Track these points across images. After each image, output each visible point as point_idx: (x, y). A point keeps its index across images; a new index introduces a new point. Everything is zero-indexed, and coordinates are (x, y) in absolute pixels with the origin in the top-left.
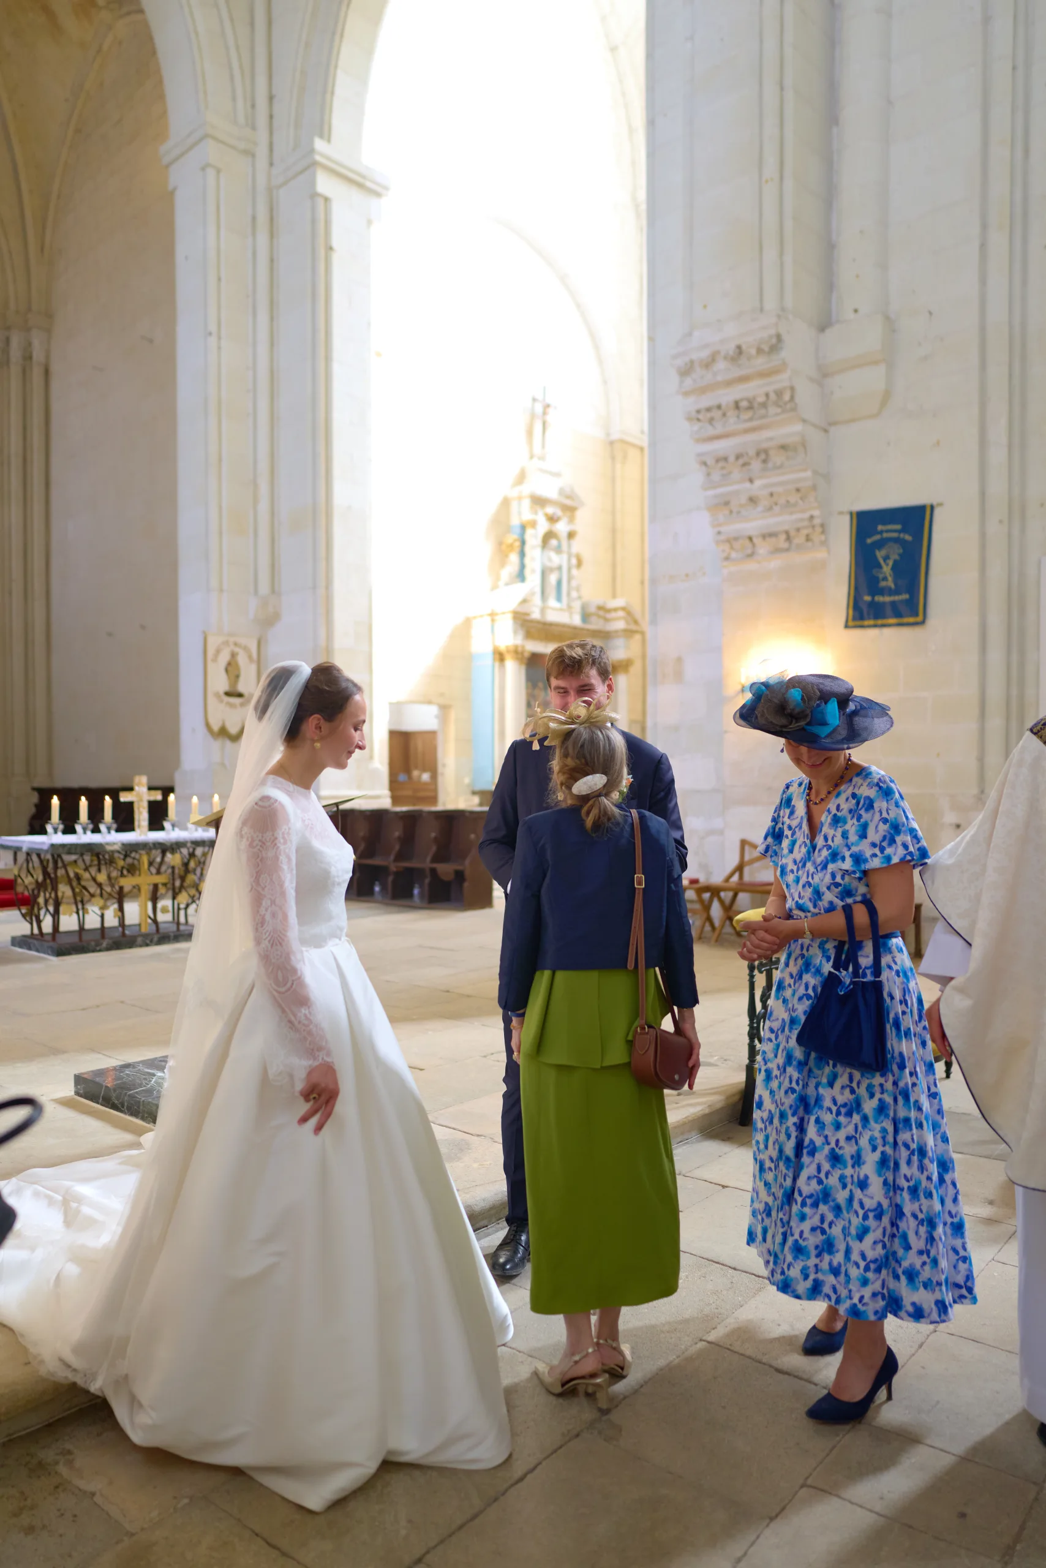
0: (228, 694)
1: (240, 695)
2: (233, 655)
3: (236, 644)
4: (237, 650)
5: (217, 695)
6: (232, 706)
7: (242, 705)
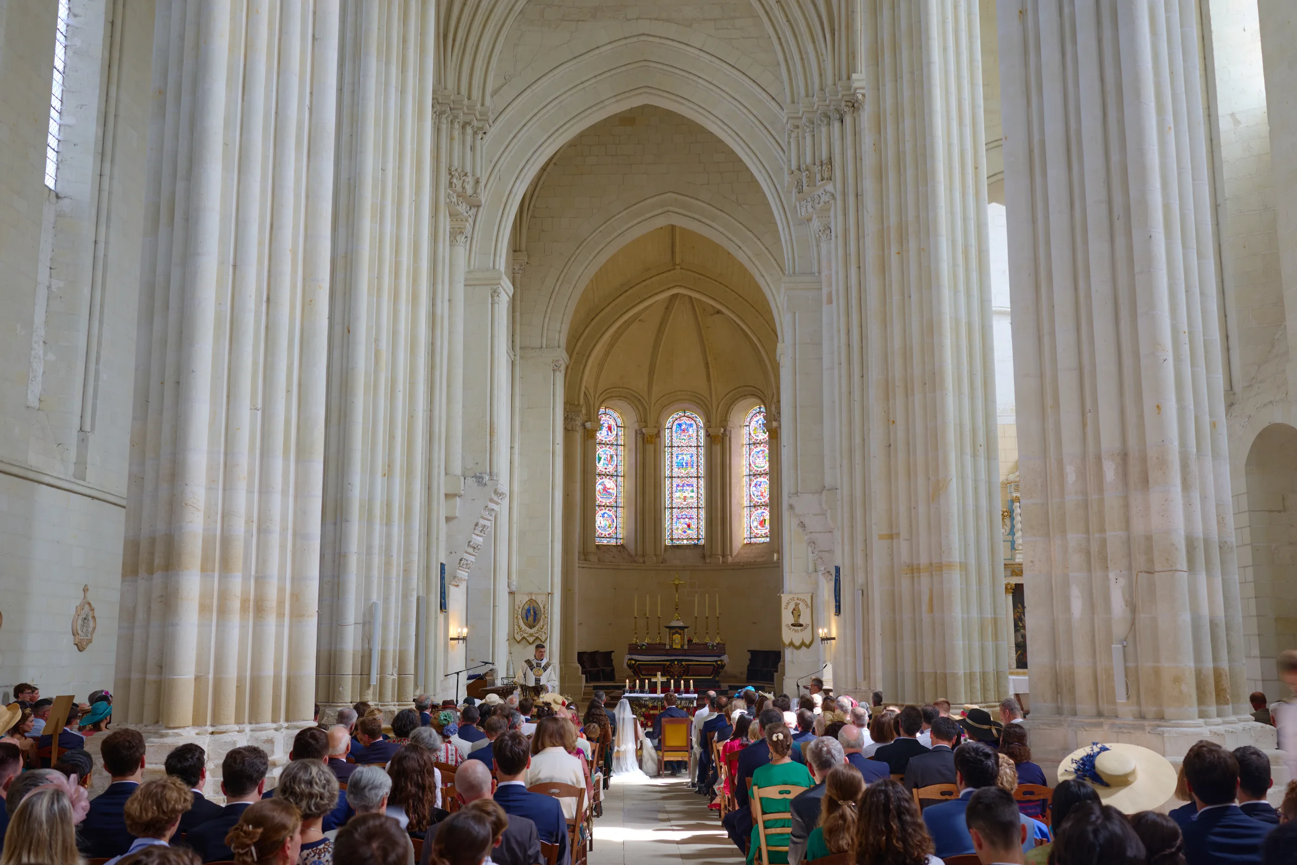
0: (793, 625)
1: (801, 625)
2: (797, 605)
3: (798, 599)
4: (798, 602)
5: (787, 626)
6: (796, 631)
7: (801, 630)
